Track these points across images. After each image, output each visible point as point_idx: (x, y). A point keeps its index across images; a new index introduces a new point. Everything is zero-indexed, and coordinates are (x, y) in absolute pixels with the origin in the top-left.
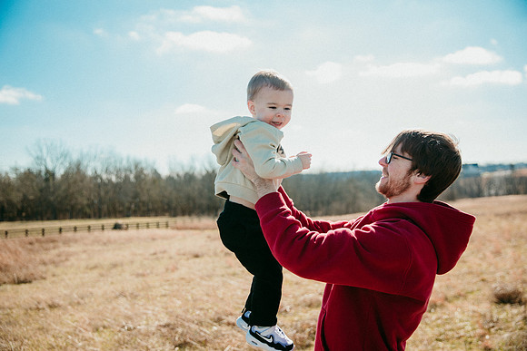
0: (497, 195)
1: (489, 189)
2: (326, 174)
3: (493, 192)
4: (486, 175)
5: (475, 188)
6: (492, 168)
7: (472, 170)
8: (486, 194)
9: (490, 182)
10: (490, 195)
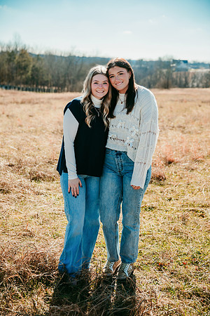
0: (198, 86)
1: (193, 81)
2: (75, 56)
3: (195, 84)
4: (192, 70)
5: (184, 80)
6: (197, 65)
7: (183, 66)
8: (191, 86)
9: (195, 77)
10: (193, 87)
